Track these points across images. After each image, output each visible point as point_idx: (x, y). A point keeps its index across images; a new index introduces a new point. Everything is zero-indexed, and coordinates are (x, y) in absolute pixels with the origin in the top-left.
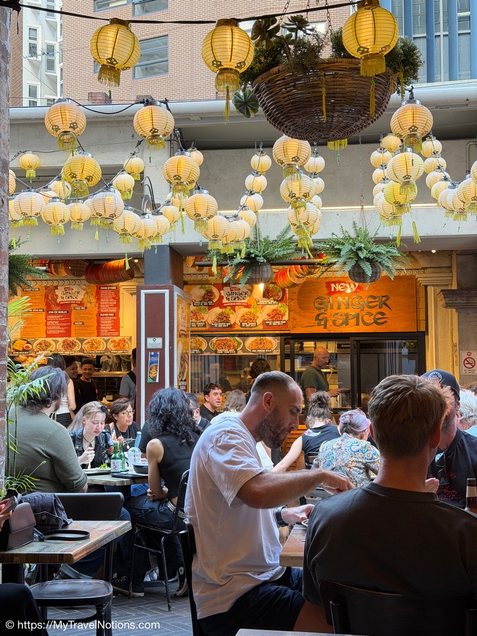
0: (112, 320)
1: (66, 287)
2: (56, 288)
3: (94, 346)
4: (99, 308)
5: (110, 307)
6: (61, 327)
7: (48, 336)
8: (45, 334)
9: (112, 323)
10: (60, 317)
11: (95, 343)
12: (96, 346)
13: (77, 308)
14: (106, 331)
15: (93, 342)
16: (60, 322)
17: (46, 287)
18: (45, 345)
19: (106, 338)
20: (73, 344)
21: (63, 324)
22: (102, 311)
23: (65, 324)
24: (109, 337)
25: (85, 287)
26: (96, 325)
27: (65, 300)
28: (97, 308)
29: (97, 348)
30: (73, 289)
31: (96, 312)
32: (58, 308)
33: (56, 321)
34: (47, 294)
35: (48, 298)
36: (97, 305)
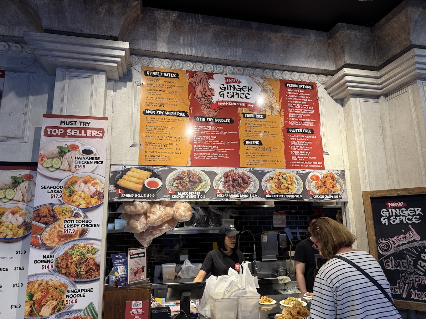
0: (310, 140)
1: (228, 76)
2: (210, 76)
3: (282, 186)
4: (286, 118)
5: (304, 117)
6: (221, 147)
7: (196, 163)
8: (190, 159)
9: (309, 145)
10: (219, 130)
11: (283, 180)
12: (286, 185)
13: (248, 115)
14: (301, 158)
15: (280, 177)
16: (219, 138)
17: (192, 74)
18: (190, 181)
19: (303, 172)
20: (243, 179)
21: (224, 143)
22: (292, 123)
23: (228, 143)
24: (308, 171)
25: (261, 81)
26: (283, 147)
27: (226, 99)
28: (282, 118)
29: (288, 188)
30: (240, 82)
31: (282, 126)
32: (215, 113)
33: (210, 135)
34: (194, 85)
35: (195, 94)
36: (283, 113)
